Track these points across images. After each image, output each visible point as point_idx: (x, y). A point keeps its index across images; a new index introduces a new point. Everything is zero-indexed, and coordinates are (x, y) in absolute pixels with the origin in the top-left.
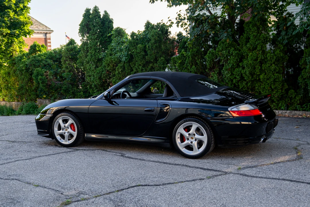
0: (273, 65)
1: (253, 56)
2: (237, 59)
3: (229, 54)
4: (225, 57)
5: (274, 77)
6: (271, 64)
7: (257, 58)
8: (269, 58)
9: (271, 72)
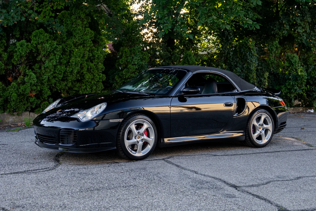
0: (100, 63)
1: (80, 53)
2: (60, 56)
3: (52, 48)
4: (46, 52)
5: (98, 77)
6: (98, 63)
7: (84, 55)
8: (97, 56)
9: (97, 71)
